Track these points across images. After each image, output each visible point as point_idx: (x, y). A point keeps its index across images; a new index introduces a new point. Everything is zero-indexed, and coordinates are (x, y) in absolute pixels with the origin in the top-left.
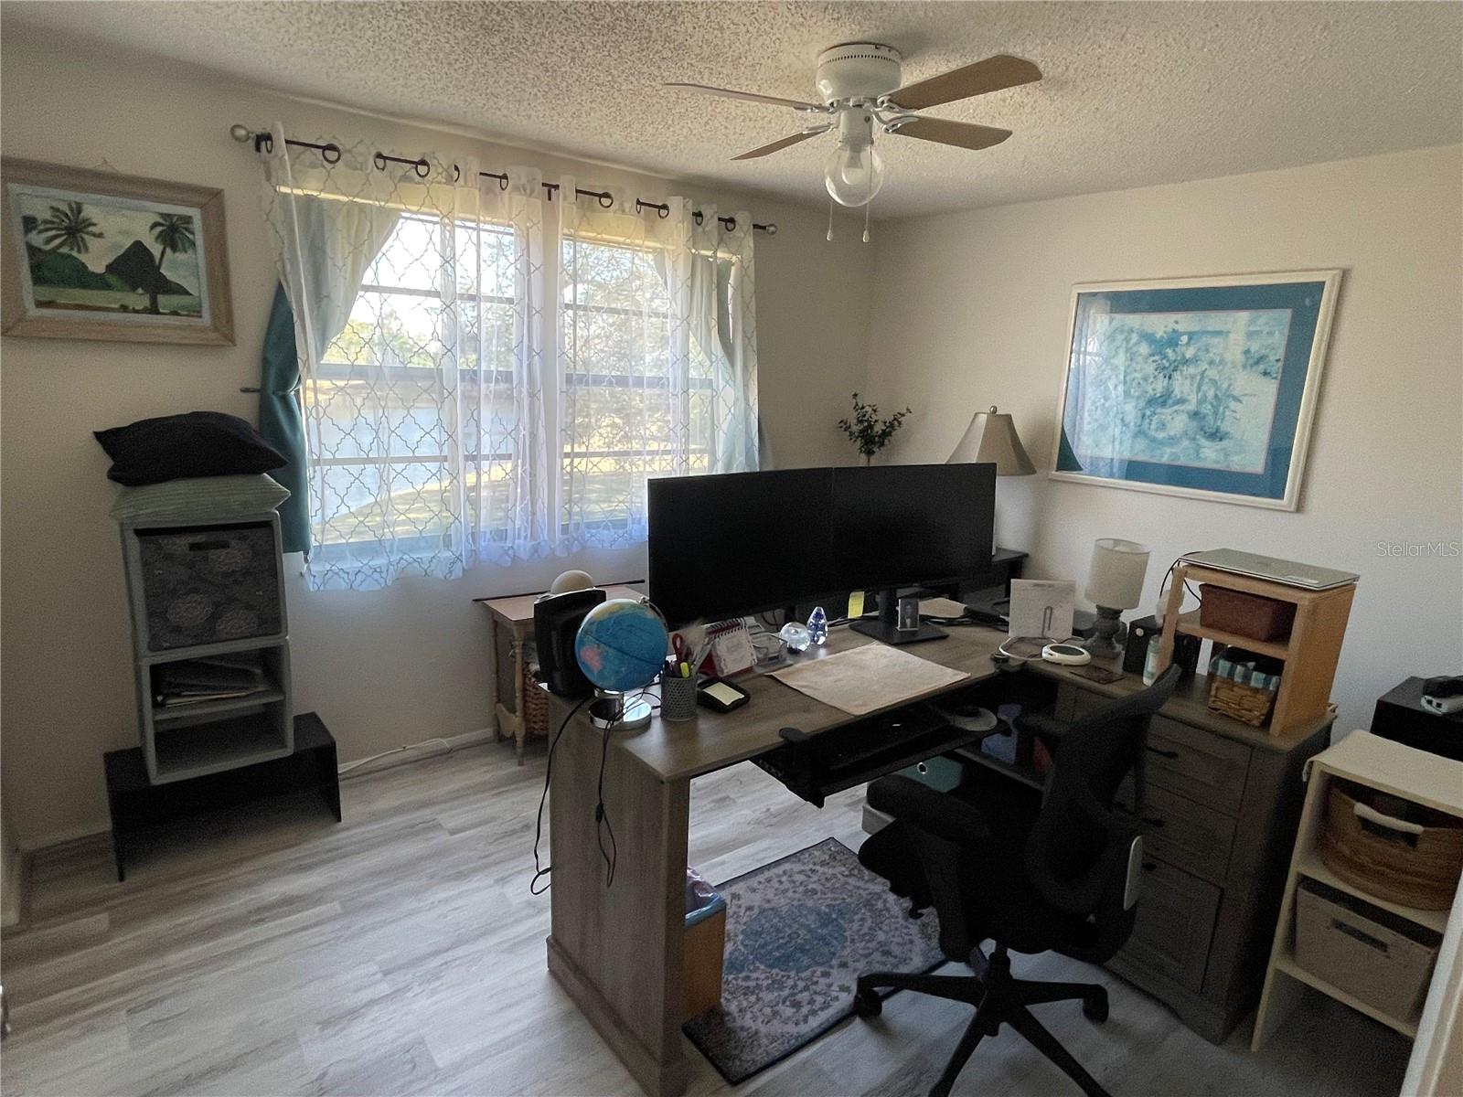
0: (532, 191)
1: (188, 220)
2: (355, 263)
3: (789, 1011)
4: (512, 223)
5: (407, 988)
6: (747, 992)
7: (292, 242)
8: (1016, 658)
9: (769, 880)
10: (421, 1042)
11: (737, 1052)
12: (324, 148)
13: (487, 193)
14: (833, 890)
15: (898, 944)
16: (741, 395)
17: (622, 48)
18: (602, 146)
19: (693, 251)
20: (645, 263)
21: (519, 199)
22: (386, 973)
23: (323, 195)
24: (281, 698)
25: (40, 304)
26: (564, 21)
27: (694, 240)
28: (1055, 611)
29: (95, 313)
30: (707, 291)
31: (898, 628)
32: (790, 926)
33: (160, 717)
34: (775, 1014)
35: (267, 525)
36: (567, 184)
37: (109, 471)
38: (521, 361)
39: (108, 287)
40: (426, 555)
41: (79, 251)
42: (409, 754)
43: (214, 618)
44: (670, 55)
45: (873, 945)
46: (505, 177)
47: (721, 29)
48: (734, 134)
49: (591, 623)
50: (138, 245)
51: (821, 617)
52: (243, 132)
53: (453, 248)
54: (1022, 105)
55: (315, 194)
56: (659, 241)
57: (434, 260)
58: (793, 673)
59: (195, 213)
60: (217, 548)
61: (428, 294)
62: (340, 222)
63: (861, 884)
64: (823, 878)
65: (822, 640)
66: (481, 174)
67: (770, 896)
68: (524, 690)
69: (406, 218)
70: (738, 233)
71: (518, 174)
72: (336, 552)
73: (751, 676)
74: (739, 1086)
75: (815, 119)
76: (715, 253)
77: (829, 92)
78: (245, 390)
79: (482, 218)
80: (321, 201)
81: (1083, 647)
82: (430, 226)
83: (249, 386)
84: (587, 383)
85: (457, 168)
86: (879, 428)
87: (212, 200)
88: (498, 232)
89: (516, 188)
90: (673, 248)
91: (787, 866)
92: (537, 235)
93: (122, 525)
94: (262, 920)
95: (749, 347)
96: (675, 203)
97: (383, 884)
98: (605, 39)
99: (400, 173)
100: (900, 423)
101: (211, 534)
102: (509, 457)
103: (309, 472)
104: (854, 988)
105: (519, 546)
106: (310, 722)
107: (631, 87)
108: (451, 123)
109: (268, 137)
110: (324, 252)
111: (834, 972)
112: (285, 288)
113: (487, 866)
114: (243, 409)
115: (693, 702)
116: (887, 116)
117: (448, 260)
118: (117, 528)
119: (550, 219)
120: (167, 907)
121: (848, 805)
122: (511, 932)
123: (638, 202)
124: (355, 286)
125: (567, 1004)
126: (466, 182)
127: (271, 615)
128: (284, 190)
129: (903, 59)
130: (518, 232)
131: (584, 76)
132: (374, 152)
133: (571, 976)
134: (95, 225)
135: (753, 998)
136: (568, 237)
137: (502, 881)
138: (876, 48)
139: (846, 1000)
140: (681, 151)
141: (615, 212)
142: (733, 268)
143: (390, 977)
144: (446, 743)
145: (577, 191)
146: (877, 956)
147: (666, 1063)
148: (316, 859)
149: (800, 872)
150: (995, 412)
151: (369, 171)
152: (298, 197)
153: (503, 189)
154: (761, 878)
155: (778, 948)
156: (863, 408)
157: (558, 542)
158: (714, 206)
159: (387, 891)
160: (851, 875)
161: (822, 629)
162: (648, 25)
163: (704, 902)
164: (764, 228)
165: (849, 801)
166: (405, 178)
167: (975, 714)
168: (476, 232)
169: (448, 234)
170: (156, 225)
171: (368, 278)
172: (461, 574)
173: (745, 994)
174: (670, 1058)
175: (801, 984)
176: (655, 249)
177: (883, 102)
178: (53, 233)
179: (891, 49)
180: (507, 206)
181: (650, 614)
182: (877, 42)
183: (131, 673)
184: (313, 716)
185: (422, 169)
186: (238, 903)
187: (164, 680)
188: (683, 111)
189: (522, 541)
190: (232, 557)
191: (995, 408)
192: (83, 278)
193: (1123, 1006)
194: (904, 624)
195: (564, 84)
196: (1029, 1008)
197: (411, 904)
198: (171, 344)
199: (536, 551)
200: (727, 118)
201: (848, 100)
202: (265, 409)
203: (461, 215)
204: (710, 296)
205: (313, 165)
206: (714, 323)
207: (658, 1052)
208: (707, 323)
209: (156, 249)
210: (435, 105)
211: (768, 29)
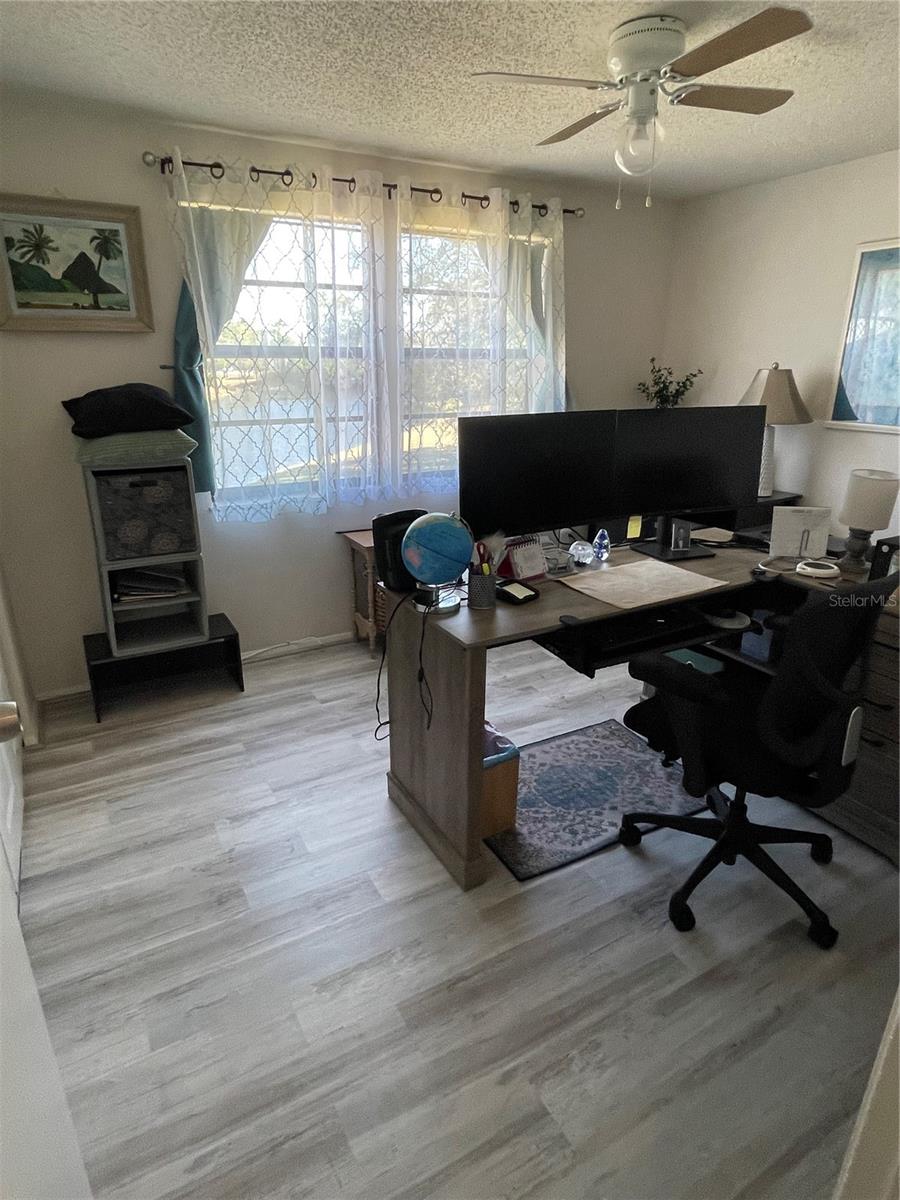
0: (375, 191)
1: (115, 233)
2: (239, 261)
3: (567, 836)
4: (359, 220)
5: (288, 801)
6: (536, 820)
7: (191, 244)
8: (772, 572)
9: (559, 747)
10: (297, 835)
11: (525, 860)
12: (212, 166)
13: (339, 197)
14: (611, 756)
15: (659, 797)
16: (550, 361)
17: (440, 48)
18: (431, 146)
19: (511, 236)
20: (470, 251)
21: (364, 199)
22: (275, 791)
23: (213, 207)
24: (197, 599)
25: (22, 305)
26: (390, 28)
27: (511, 226)
28: (811, 534)
29: (57, 310)
30: (523, 272)
31: (672, 548)
32: (573, 779)
33: (116, 609)
34: (556, 837)
35: (183, 469)
36: (403, 183)
37: (73, 428)
38: (368, 336)
39: (63, 289)
40: (299, 497)
41: (43, 263)
42: (294, 648)
43: (150, 537)
44: (481, 50)
45: (640, 796)
46: (353, 181)
47: (522, 19)
48: (542, 123)
49: (413, 531)
50: (83, 256)
51: (605, 538)
52: (151, 158)
53: (313, 245)
54: (806, 64)
55: (207, 205)
56: (481, 229)
57: (298, 255)
58: (577, 579)
59: (120, 227)
60: (150, 486)
61: (295, 285)
62: (226, 226)
63: (633, 753)
64: (603, 747)
65: (606, 556)
66: (334, 179)
67: (560, 757)
68: (375, 601)
69: (277, 222)
70: (550, 217)
71: (363, 177)
72: (234, 494)
73: (541, 580)
74: (525, 883)
75: (608, 97)
76: (530, 237)
77: (619, 68)
78: (163, 367)
79: (335, 218)
80: (211, 211)
81: (835, 564)
82: (294, 227)
83: (167, 364)
84: (422, 356)
85: (314, 176)
86: (673, 388)
87: (131, 215)
88: (349, 230)
89: (362, 190)
90: (494, 235)
91: (574, 738)
92: (379, 229)
93: (83, 467)
94: (192, 752)
95: (559, 319)
96: (495, 194)
97: (274, 733)
98: (425, 41)
99: (269, 183)
100: (691, 383)
101: (145, 475)
102: (361, 419)
103: (212, 430)
104: (620, 824)
105: (369, 490)
106: (219, 620)
107: (450, 86)
108: (308, 137)
109: (169, 160)
110: (216, 253)
111: (606, 812)
112: (188, 284)
113: (346, 726)
114: (162, 381)
115: (493, 595)
116: (671, 86)
117: (310, 255)
118: (80, 469)
119: (389, 214)
120: (128, 740)
121: (630, 697)
122: (362, 770)
123: (464, 196)
124: (240, 282)
125: (401, 819)
126: (321, 187)
127: (188, 539)
128: (184, 204)
129: (688, 28)
130: (365, 228)
131: (411, 80)
132: (249, 166)
133: (403, 799)
134: (52, 241)
135: (540, 825)
136: (405, 230)
137: (357, 736)
138: (662, 20)
139: (613, 832)
140: (498, 145)
141: (444, 205)
142: (546, 251)
143: (276, 793)
144: (319, 641)
145: (412, 189)
146: (642, 804)
147: (470, 859)
148: (228, 714)
149: (584, 742)
150: (776, 368)
151: (246, 183)
152: (193, 209)
153: (352, 192)
154: (553, 744)
155: (563, 793)
156: (660, 371)
157: (399, 487)
158: (529, 194)
159: (275, 738)
160: (625, 747)
161: (606, 547)
162: (460, 22)
163: (503, 750)
164: (573, 212)
165: (629, 694)
166: (274, 188)
167: (731, 616)
168: (330, 230)
169: (309, 233)
170: (94, 238)
171: (249, 275)
172: (325, 511)
173: (534, 822)
174: (472, 856)
175: (578, 819)
176: (478, 237)
177: (666, 73)
178: (25, 249)
179: (676, 19)
180: (355, 205)
181: (459, 525)
182: (662, 13)
183: (96, 576)
184: (222, 616)
185: (287, 179)
186: (174, 741)
187: (119, 583)
188: (496, 104)
189: (372, 486)
190: (158, 493)
191: (777, 364)
192: (47, 284)
193: (845, 853)
194: (677, 546)
195: (395, 90)
196: (763, 846)
197: (291, 748)
198: (111, 332)
199: (383, 493)
200: (534, 108)
201: (635, 75)
202: (178, 381)
203: (320, 217)
204: (524, 276)
205: (204, 182)
206: (528, 299)
207: (464, 851)
208: (523, 300)
209: (95, 258)
210: (294, 121)
211: (564, 14)
